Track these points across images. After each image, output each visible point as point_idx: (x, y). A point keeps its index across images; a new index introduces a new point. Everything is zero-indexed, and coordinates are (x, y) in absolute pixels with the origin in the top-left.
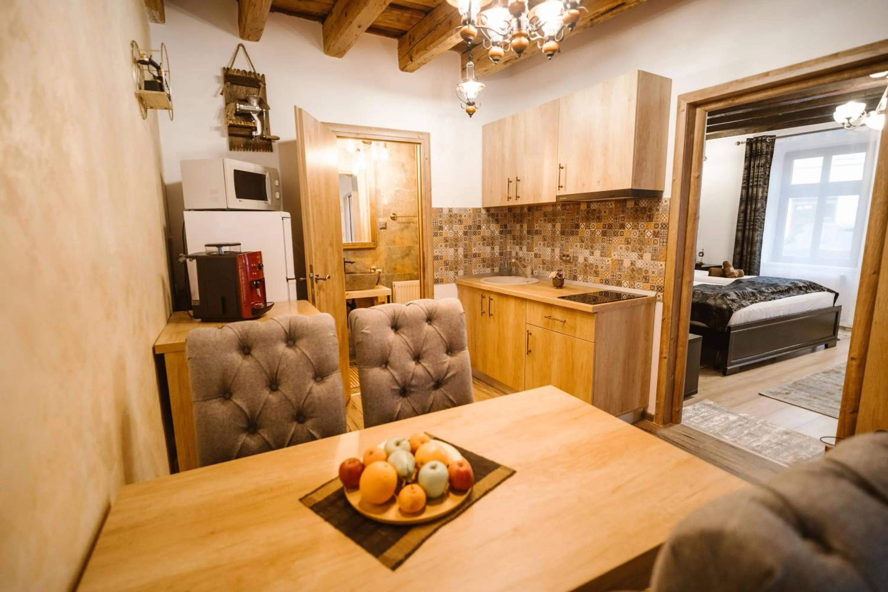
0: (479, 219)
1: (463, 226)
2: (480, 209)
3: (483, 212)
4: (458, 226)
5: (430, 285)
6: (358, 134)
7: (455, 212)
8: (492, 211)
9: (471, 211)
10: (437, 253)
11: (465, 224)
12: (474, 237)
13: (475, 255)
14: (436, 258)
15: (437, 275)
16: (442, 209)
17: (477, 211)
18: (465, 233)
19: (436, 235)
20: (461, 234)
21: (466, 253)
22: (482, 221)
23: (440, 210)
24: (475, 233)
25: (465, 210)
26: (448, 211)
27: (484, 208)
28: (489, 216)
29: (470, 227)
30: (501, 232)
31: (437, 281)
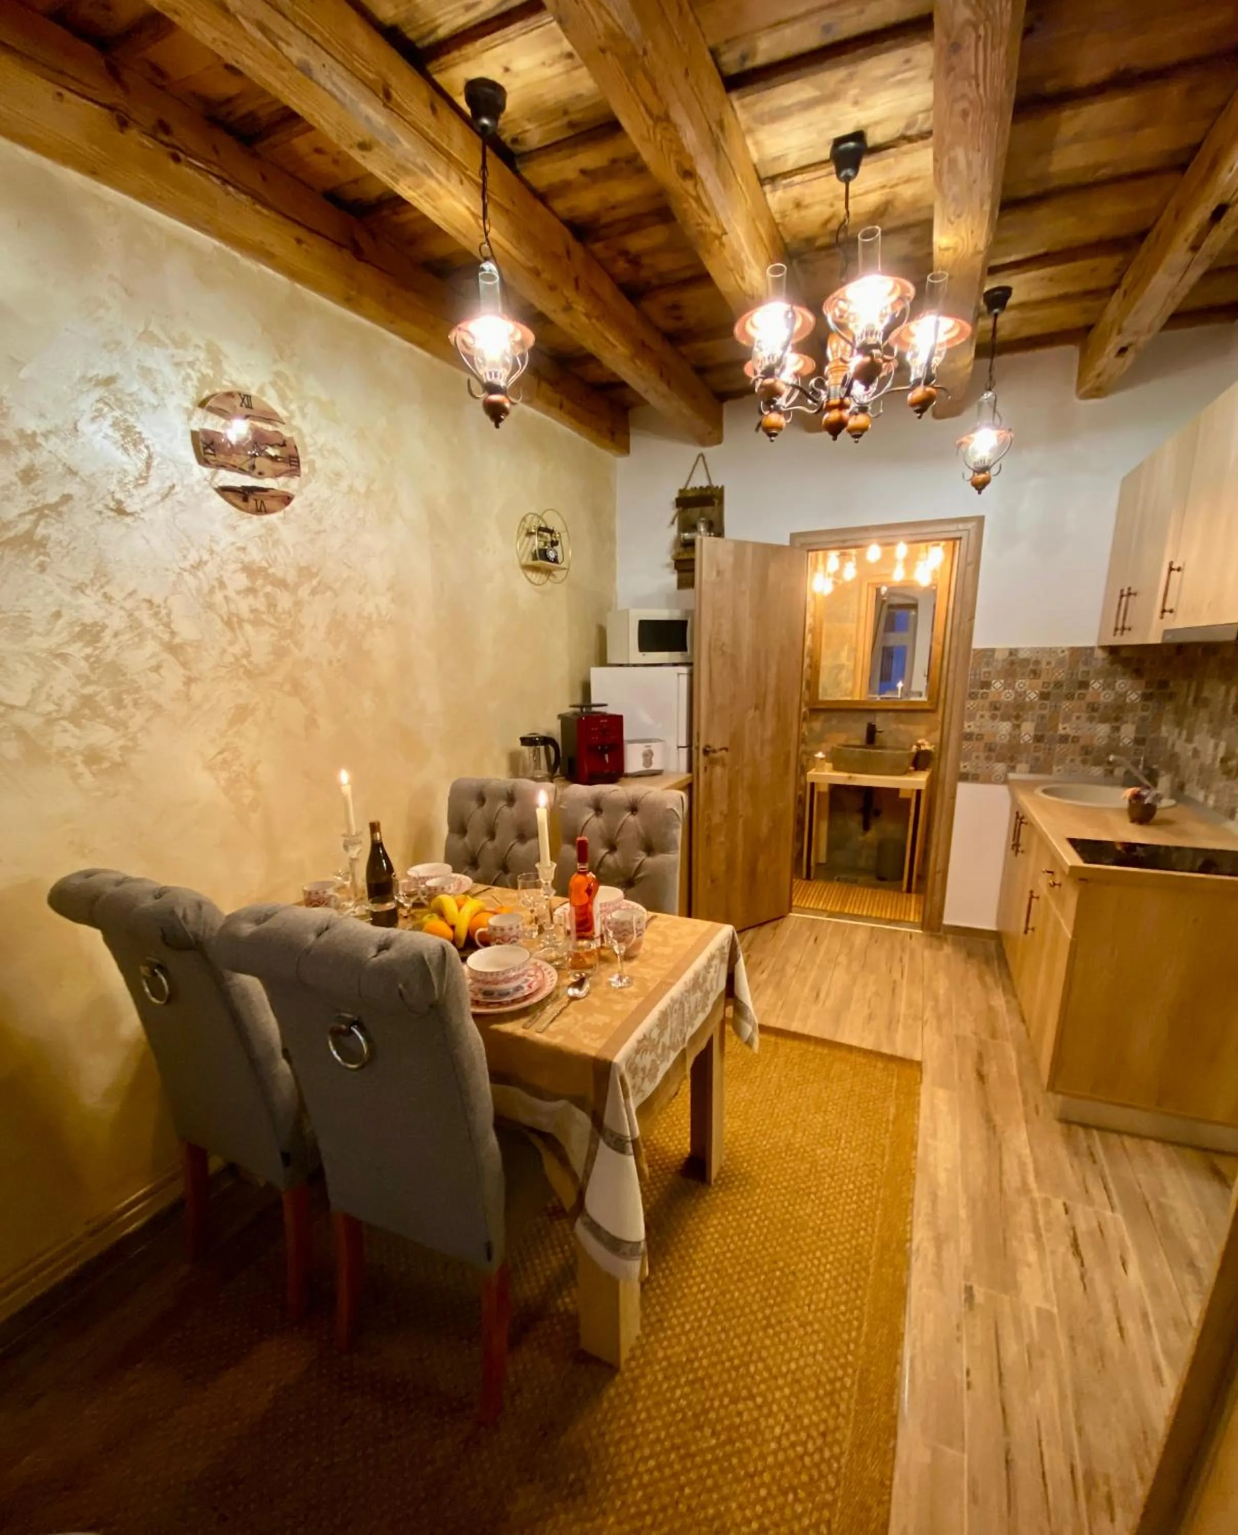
0: (1085, 669)
1: (1040, 682)
2: (1092, 649)
3: (1100, 654)
4: (1027, 682)
5: (948, 779)
6: (844, 541)
7: (1022, 655)
8: (1124, 654)
9: (1067, 653)
10: (970, 727)
11: (1044, 678)
12: (1066, 705)
13: (1064, 739)
14: (968, 737)
15: (966, 767)
16: (993, 651)
17: (1080, 654)
18: (1044, 696)
19: (973, 696)
20: (1033, 696)
21: (1039, 733)
22: (1091, 674)
23: (988, 654)
24: (1070, 697)
25: (1051, 651)
26: (1007, 653)
27: (1103, 648)
28: (1112, 663)
29: (1058, 685)
30: (1146, 697)
31: (964, 777)
